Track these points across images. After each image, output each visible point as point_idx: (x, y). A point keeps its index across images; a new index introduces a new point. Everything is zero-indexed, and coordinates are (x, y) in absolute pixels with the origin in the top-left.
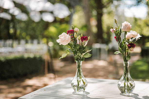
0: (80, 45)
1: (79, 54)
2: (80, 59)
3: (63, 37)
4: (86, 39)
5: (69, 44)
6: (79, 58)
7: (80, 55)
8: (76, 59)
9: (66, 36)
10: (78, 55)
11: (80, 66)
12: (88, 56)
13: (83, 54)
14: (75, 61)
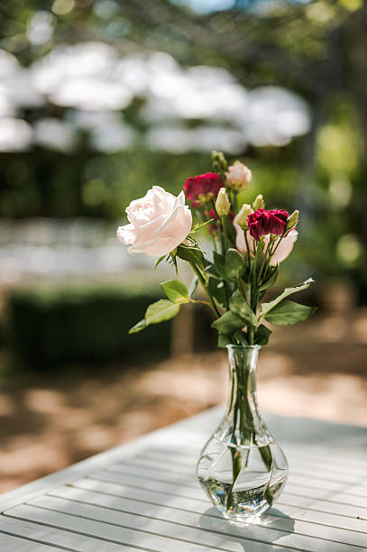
0: (249, 258)
1: (239, 309)
2: (246, 337)
3: (148, 211)
4: (277, 224)
5: (181, 252)
6: (245, 329)
7: (248, 315)
8: (225, 331)
9: (160, 204)
10: (237, 315)
11: (247, 371)
12: (296, 314)
13: (266, 307)
14: (221, 343)
